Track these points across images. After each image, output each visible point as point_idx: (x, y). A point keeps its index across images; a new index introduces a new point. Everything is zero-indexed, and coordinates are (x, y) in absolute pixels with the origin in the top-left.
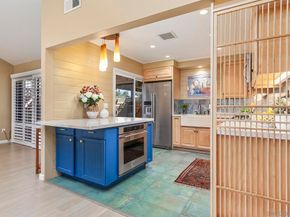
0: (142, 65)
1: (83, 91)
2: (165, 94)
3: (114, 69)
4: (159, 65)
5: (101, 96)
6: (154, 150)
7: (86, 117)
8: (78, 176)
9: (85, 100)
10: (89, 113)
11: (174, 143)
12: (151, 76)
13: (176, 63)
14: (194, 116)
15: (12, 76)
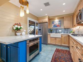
0: (38, 18)
1: (14, 25)
2: (45, 27)
3: (28, 18)
4: (44, 17)
5: (22, 27)
6: (42, 45)
7: (16, 35)
10: (17, 34)
11: (48, 43)
12: (41, 21)
13: (49, 17)
14: (54, 34)
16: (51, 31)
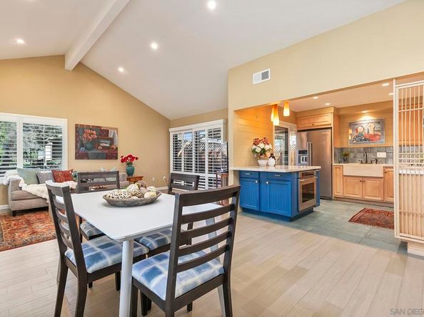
1: (256, 143)
4: (318, 112)
6: (321, 200)
8: (263, 210)
9: (258, 150)
10: (260, 162)
11: (334, 193)
12: (306, 124)
14: (358, 164)
15: (171, 130)
16: (344, 156)
